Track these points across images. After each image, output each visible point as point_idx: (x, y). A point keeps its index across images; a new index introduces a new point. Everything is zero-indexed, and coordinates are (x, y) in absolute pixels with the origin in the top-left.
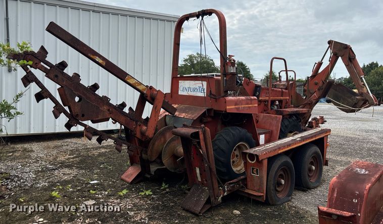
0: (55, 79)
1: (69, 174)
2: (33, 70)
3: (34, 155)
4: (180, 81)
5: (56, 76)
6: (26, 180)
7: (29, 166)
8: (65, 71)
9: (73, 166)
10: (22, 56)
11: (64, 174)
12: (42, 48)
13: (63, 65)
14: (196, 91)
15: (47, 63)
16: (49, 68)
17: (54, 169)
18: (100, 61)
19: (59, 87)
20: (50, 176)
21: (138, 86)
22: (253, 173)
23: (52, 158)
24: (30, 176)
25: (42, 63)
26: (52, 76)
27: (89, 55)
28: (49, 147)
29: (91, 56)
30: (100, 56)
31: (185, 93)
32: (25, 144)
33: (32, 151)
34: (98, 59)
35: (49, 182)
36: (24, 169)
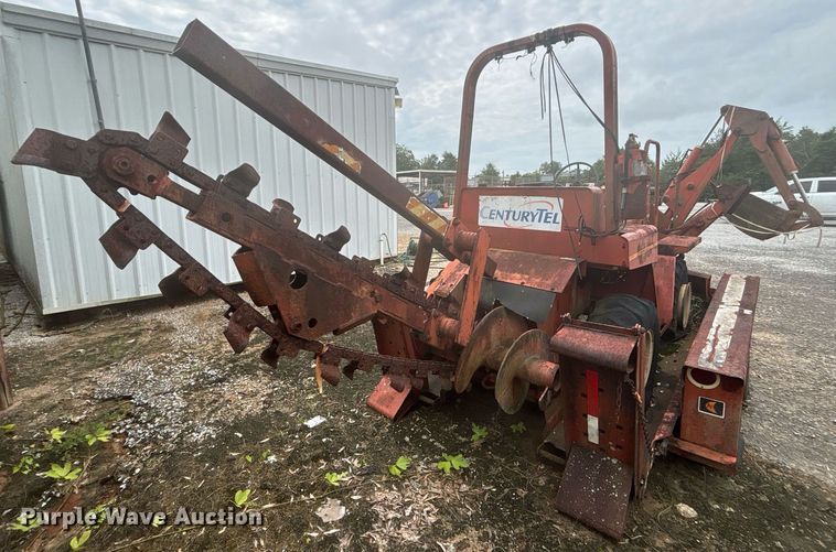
0: (223, 226)
1: (254, 395)
2: (139, 202)
3: (174, 338)
4: (481, 198)
5: (226, 217)
6: (166, 418)
7: (170, 372)
8: (252, 198)
9: (257, 368)
10: (92, 152)
11: (244, 395)
12: (168, 120)
13: (244, 178)
14: (530, 218)
15: (191, 174)
16: (197, 190)
17: (220, 381)
18: (349, 161)
19: (234, 247)
20: (215, 401)
21: (430, 221)
22: (703, 408)
23: (210, 346)
24: (175, 404)
25: (172, 176)
26: (212, 218)
27: (320, 142)
28: (200, 318)
29: (326, 146)
30: (349, 147)
31: (498, 223)
32: (158, 311)
33: (171, 329)
34: (343, 156)
35: (217, 424)
36: (158, 383)
